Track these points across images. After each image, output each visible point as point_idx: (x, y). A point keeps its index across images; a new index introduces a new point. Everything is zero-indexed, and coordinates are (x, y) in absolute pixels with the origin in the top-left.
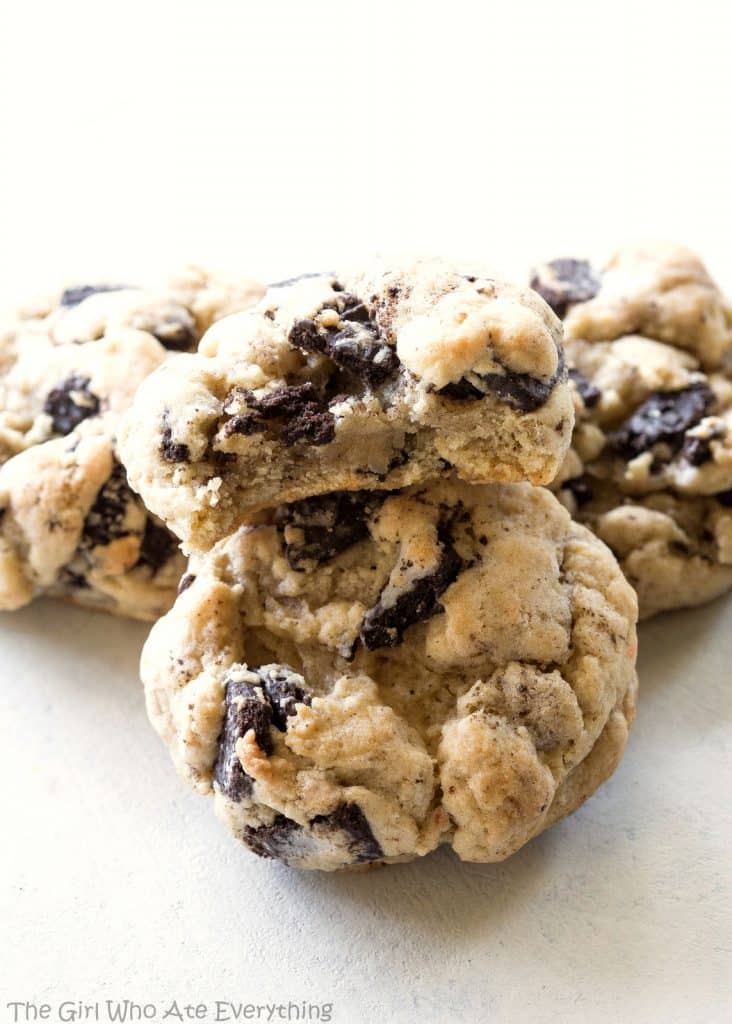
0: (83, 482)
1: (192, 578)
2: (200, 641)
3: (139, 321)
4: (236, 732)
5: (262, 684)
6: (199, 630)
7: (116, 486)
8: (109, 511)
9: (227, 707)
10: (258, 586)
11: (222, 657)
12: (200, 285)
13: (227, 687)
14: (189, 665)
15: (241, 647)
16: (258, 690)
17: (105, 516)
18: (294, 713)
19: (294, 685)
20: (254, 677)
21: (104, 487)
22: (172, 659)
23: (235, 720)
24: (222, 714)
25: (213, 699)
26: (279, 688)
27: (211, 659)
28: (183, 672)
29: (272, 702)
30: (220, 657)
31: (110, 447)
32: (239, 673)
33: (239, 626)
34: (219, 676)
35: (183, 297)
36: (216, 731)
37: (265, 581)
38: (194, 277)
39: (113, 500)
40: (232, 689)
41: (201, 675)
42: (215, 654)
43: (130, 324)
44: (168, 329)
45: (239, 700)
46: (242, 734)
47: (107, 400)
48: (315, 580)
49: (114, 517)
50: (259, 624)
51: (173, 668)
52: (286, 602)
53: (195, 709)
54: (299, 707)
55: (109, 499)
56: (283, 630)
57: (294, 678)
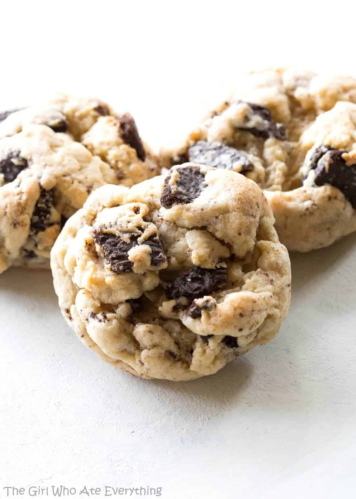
3: (39, 121)
7: (44, 200)
8: (42, 213)
12: (64, 101)
31: (37, 181)
35: (58, 107)
38: (61, 97)
39: (43, 208)
43: (34, 122)
44: (54, 122)
47: (31, 160)
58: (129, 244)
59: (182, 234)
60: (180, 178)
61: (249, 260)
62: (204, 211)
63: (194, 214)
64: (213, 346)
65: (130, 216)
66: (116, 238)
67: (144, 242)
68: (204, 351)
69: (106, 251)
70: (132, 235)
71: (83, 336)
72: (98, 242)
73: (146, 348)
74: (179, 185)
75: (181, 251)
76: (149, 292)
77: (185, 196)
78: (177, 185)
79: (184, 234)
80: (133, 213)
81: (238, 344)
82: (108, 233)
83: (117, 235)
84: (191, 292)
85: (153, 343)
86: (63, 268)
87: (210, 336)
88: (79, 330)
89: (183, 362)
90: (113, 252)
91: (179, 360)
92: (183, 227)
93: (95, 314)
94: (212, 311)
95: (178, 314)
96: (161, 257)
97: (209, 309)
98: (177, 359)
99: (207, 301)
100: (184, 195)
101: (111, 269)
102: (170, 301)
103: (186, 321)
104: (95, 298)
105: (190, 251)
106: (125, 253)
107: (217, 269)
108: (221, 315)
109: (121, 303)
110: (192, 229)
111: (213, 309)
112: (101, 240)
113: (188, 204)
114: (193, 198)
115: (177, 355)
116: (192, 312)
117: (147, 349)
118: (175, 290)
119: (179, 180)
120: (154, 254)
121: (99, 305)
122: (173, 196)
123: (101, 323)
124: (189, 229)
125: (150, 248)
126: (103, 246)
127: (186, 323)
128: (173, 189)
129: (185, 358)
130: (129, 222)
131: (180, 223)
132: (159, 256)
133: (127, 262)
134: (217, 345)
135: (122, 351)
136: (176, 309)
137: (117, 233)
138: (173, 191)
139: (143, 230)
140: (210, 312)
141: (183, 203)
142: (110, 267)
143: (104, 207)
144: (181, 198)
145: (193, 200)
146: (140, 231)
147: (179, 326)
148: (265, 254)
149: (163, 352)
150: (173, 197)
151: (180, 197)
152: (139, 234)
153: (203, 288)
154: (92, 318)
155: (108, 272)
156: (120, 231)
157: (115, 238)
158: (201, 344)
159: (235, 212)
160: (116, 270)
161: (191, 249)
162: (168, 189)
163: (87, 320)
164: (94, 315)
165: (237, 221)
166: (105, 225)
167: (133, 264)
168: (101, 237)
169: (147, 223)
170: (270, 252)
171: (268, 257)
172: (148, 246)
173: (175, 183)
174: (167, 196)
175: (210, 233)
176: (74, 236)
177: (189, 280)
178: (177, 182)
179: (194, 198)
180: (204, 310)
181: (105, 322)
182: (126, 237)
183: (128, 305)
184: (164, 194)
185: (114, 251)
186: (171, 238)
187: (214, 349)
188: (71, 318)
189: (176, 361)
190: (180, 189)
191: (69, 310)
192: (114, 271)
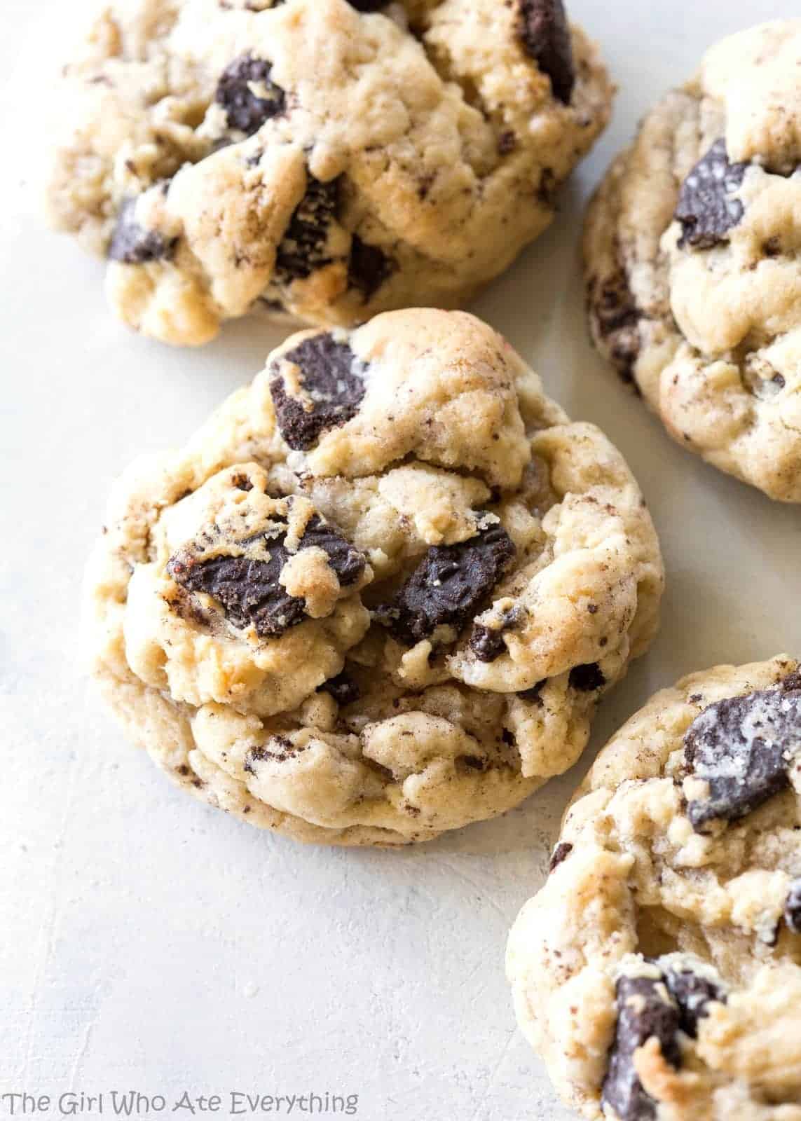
0: (272, 206)
1: (567, 848)
2: (582, 927)
4: (634, 1040)
5: (664, 979)
6: (579, 915)
8: (306, 236)
9: (621, 1008)
10: (652, 854)
11: (610, 945)
13: (619, 984)
14: (569, 958)
15: (633, 933)
16: (659, 987)
17: (301, 244)
18: (706, 1015)
19: (704, 980)
20: (653, 970)
21: (299, 208)
22: (547, 950)
23: (631, 1026)
24: (614, 1016)
25: (602, 1000)
26: (686, 984)
27: (597, 949)
28: (561, 967)
29: (678, 1002)
30: (607, 947)
32: (634, 966)
33: (630, 906)
34: (608, 971)
36: (607, 1039)
37: (660, 848)
39: (311, 224)
40: (626, 987)
41: (584, 969)
42: (601, 942)
45: (637, 1002)
46: (642, 1043)
47: (294, 94)
48: (725, 847)
49: (313, 245)
50: (655, 903)
51: (547, 962)
52: (687, 874)
53: (580, 1013)
54: (712, 1007)
55: (305, 222)
56: (687, 910)
57: (705, 971)
58: (270, 562)
59: (370, 491)
60: (303, 372)
61: (534, 487)
62: (396, 420)
63: (376, 436)
64: (557, 702)
65: (238, 502)
66: (236, 561)
67: (303, 543)
68: (540, 723)
69: (227, 598)
70: (267, 540)
71: (247, 810)
72: (200, 587)
73: (410, 772)
74: (309, 388)
75: (385, 529)
76: (356, 648)
77: (336, 406)
78: (307, 390)
79: (373, 489)
80: (239, 492)
81: (603, 675)
82: (213, 558)
83: (234, 554)
84: (456, 607)
85: (421, 755)
86: (130, 682)
87: (541, 685)
88: (233, 801)
89: (498, 768)
90: (246, 595)
91: (489, 768)
92: (365, 475)
93: (260, 749)
94: (528, 628)
95: (446, 668)
96: (354, 560)
97: (518, 627)
98: (485, 767)
99: (506, 610)
100: (334, 404)
101: (260, 634)
102: (416, 646)
103: (475, 675)
104: (245, 714)
105: (406, 519)
106: (274, 585)
107: (482, 532)
108: (552, 627)
109: (308, 698)
110: (386, 471)
111: (528, 622)
112: (204, 580)
113: (352, 420)
114: (355, 404)
115: (482, 758)
116: (484, 650)
117: (414, 775)
118: (417, 618)
119: (302, 378)
120: (335, 559)
121: (261, 725)
122: (311, 416)
123: (287, 760)
124: (379, 474)
125: (323, 551)
126: (215, 590)
127: (476, 679)
128: (305, 402)
129: (499, 757)
130: (244, 515)
131: (354, 468)
132: (349, 559)
133: (288, 604)
134: (564, 698)
135: (358, 803)
136: (436, 658)
137: (234, 550)
138: (305, 406)
139: (283, 519)
140: (523, 632)
141: (341, 422)
142: (256, 630)
143: (160, 509)
144: (330, 414)
145: (357, 407)
146: (280, 524)
147: (458, 694)
148: (562, 456)
149: (451, 763)
150: (314, 419)
151: (328, 413)
152: (281, 531)
153: (475, 587)
154: (259, 759)
155: (254, 643)
156: (237, 543)
157: (233, 563)
158: (524, 710)
159: (466, 394)
160: (274, 630)
161: (407, 514)
162: (293, 407)
163: (248, 768)
164: (259, 753)
165: (477, 412)
166: (194, 544)
167: (303, 600)
168: (201, 573)
169: (283, 499)
170: (573, 450)
171: (574, 460)
172: (314, 547)
173: (300, 387)
174: (298, 421)
175: (427, 462)
176: (123, 600)
177: (437, 583)
178: (301, 384)
179: (359, 402)
180: (508, 632)
181: (294, 756)
182: (256, 551)
183: (326, 696)
184: (290, 422)
185: (247, 592)
186: (349, 511)
187: (561, 710)
188: (198, 783)
189: (485, 773)
190: (317, 395)
191: (186, 765)
192: (270, 635)
